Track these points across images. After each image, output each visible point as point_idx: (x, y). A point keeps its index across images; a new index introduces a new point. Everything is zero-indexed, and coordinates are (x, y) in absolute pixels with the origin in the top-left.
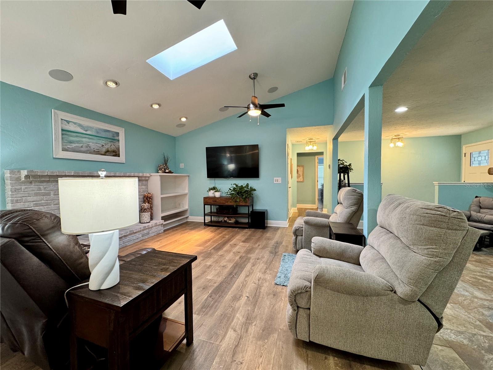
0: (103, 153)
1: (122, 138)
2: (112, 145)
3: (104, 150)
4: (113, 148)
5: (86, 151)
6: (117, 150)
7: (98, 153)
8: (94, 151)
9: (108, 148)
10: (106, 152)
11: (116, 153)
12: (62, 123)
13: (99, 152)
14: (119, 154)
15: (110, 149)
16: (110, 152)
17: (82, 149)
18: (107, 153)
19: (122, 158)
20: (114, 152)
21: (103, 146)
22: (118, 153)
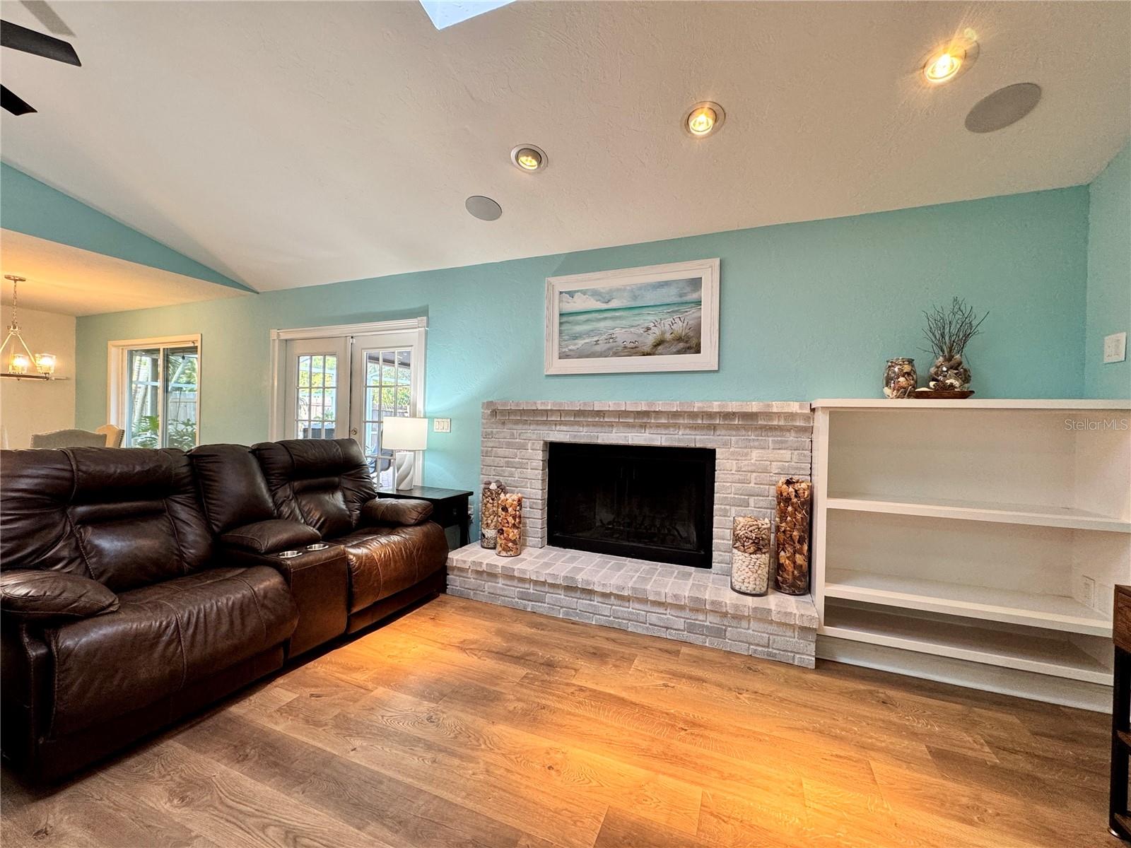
0: (647, 349)
1: (709, 295)
2: (677, 320)
3: (650, 339)
4: (679, 329)
5: (605, 351)
6: (691, 334)
7: (634, 351)
8: (625, 347)
9: (662, 335)
10: (655, 346)
11: (690, 344)
12: (560, 301)
13: (636, 347)
14: (699, 345)
15: (668, 336)
16: (668, 342)
17: (598, 348)
18: (660, 346)
19: (707, 357)
20: (679, 339)
21: (648, 329)
22: (694, 342)
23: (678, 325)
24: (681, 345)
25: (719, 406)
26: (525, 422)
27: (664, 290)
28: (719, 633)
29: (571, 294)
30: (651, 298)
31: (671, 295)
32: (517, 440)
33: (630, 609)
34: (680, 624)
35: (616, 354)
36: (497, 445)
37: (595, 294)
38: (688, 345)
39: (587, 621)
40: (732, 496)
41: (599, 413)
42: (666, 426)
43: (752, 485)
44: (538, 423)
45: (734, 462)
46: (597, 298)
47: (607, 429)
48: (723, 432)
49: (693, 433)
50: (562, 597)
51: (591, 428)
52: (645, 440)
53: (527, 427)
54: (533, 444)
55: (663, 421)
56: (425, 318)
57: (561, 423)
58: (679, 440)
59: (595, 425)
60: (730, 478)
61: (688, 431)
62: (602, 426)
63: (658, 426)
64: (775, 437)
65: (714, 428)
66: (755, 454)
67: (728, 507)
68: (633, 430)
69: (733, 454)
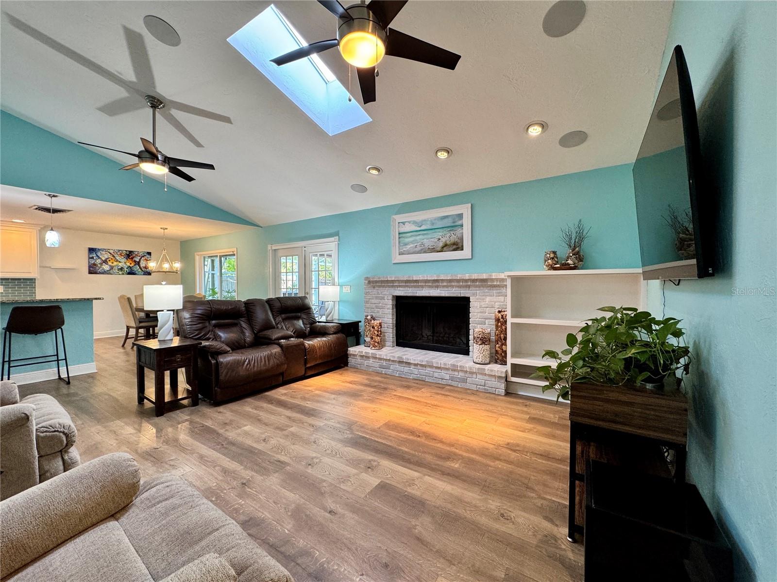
0: (439, 249)
1: (466, 221)
2: (452, 235)
3: (441, 244)
4: (454, 238)
6: (459, 241)
7: (433, 250)
8: (429, 248)
9: (446, 242)
10: (443, 247)
11: (457, 246)
12: (399, 227)
13: (434, 248)
14: (462, 246)
15: (448, 242)
16: (448, 245)
18: (445, 247)
19: (466, 253)
20: (454, 244)
21: (440, 239)
22: (460, 245)
23: (452, 238)
24: (455, 247)
25: (469, 276)
26: (383, 287)
27: (446, 220)
28: (464, 381)
29: (404, 223)
30: (440, 224)
31: (448, 222)
32: (381, 295)
33: (426, 371)
34: (447, 377)
35: (425, 252)
36: (371, 298)
37: (415, 223)
38: (457, 247)
39: (408, 377)
40: (478, 319)
41: (417, 281)
42: (447, 287)
43: (487, 314)
44: (389, 287)
45: (478, 303)
46: (415, 224)
47: (421, 289)
48: (474, 289)
49: (459, 289)
50: (398, 366)
51: (413, 289)
52: (438, 293)
53: (384, 289)
54: (387, 297)
55: (445, 284)
56: (337, 237)
57: (400, 286)
58: (453, 293)
59: (415, 287)
60: (477, 311)
61: (457, 289)
62: (419, 287)
63: (444, 287)
64: (496, 290)
65: (469, 287)
66: (488, 299)
67: (476, 325)
68: (433, 289)
69: (477, 299)
